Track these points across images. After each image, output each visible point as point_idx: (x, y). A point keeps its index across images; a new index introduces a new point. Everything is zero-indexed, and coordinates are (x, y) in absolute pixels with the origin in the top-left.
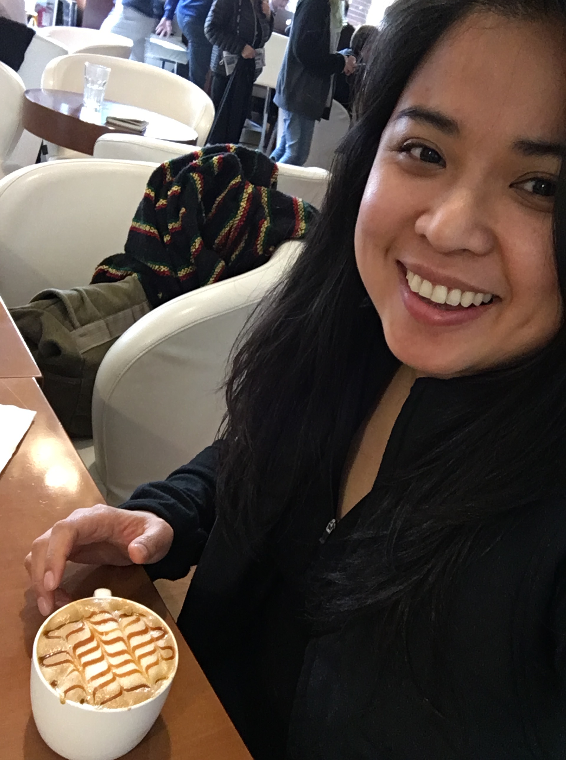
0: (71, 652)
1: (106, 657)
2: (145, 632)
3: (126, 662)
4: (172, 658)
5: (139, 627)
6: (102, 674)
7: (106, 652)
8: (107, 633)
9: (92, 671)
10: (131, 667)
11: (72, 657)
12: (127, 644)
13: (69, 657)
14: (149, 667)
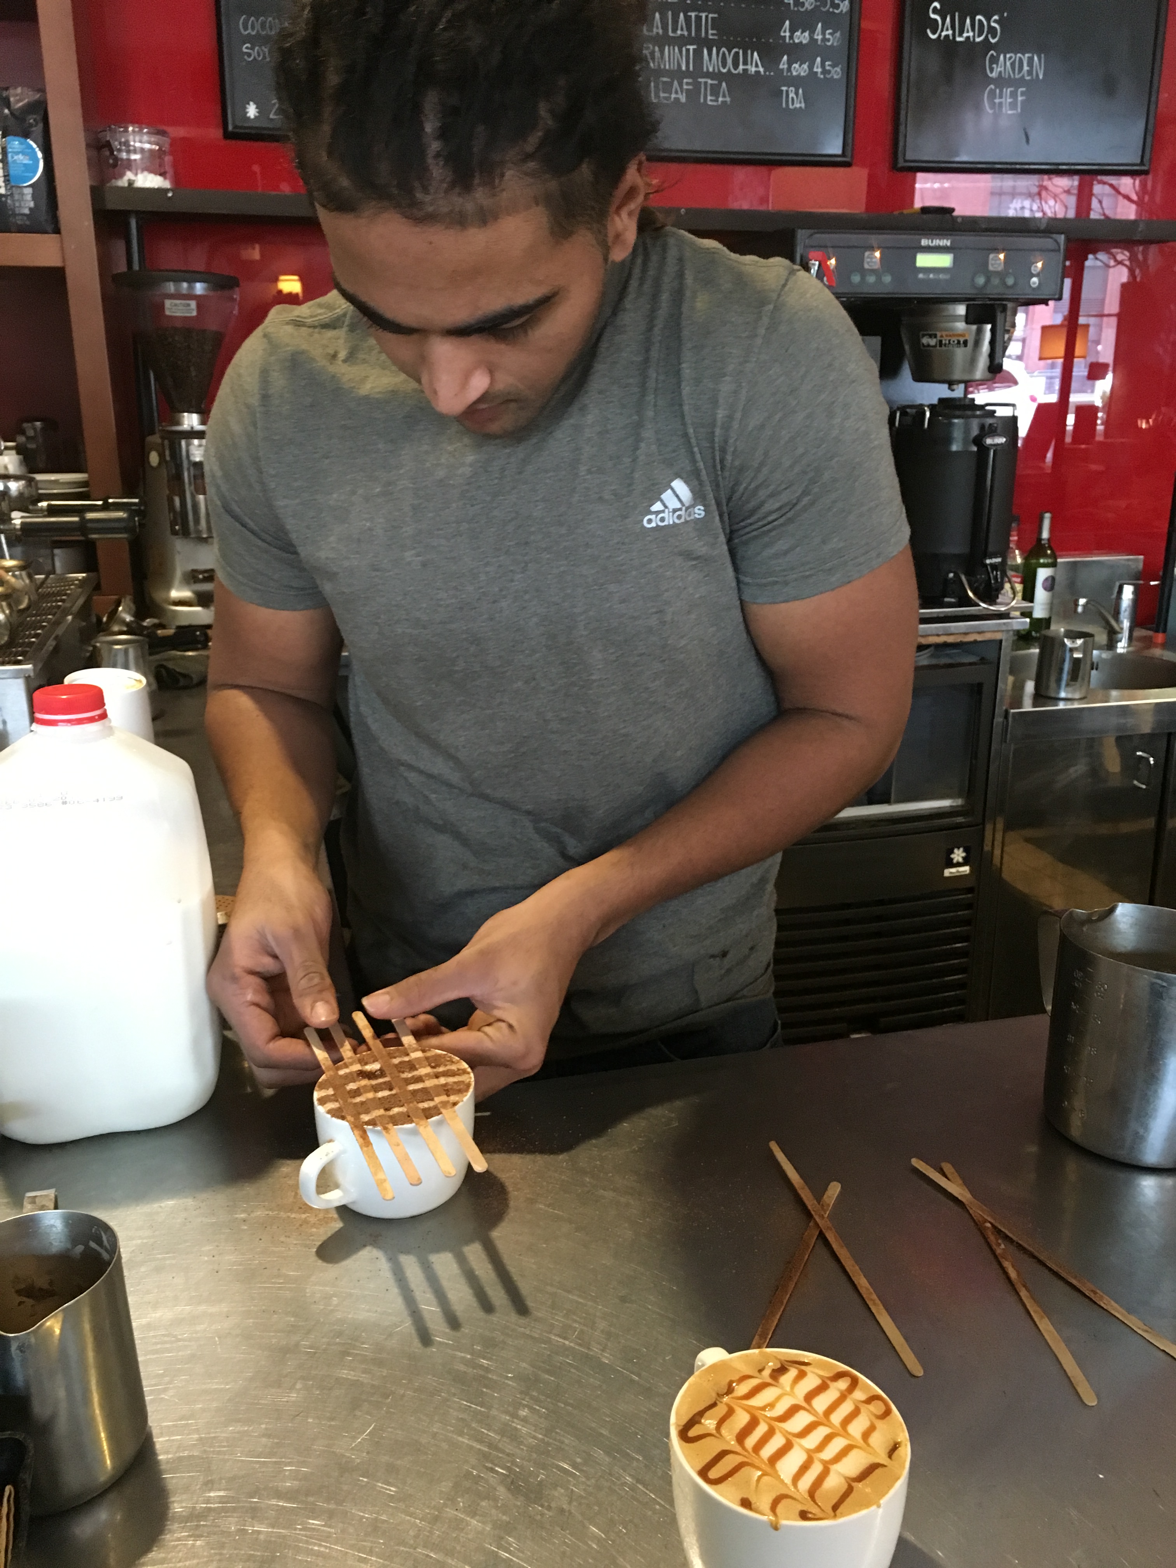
0: (738, 1449)
1: (796, 1441)
2: (822, 1388)
3: (828, 1439)
4: (888, 1412)
5: (811, 1382)
6: (804, 1468)
7: (790, 1433)
8: (771, 1405)
9: (788, 1466)
10: (838, 1444)
11: (745, 1456)
12: (812, 1411)
13: (738, 1459)
14: (866, 1435)
